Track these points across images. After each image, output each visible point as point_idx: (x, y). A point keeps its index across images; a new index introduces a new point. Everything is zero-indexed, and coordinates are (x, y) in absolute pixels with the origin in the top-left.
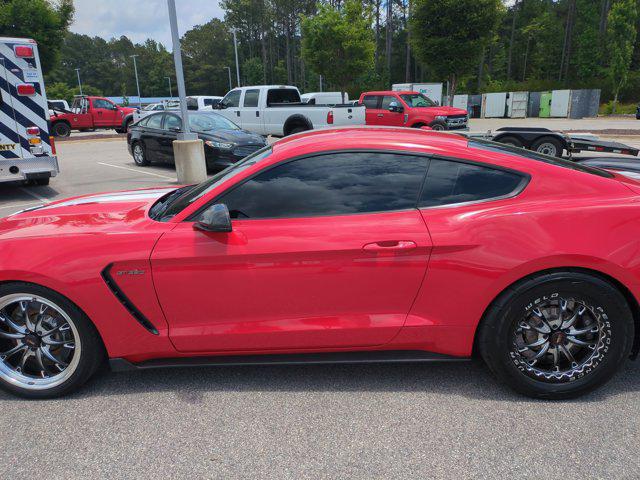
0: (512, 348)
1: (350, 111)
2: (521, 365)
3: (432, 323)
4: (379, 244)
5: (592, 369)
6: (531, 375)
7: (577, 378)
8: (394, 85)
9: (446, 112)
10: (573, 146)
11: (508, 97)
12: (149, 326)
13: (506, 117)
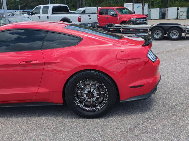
0: (75, 99)
1: (90, 16)
2: (78, 105)
3: (49, 91)
4: (26, 62)
5: (103, 106)
6: (82, 109)
7: (98, 110)
8: (125, 4)
9: (136, 17)
10: (186, 31)
11: (178, 9)
13: (177, 19)
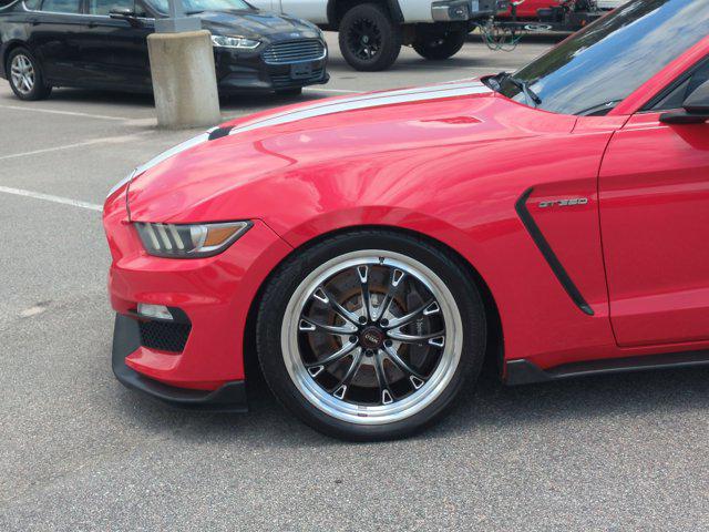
12: (578, 300)
